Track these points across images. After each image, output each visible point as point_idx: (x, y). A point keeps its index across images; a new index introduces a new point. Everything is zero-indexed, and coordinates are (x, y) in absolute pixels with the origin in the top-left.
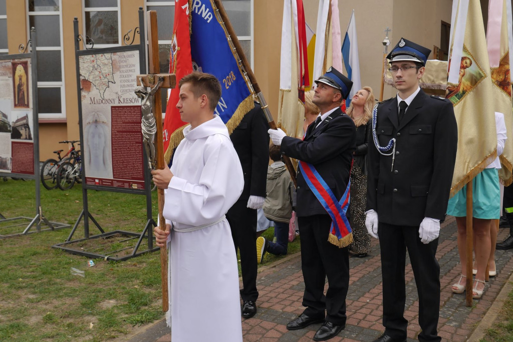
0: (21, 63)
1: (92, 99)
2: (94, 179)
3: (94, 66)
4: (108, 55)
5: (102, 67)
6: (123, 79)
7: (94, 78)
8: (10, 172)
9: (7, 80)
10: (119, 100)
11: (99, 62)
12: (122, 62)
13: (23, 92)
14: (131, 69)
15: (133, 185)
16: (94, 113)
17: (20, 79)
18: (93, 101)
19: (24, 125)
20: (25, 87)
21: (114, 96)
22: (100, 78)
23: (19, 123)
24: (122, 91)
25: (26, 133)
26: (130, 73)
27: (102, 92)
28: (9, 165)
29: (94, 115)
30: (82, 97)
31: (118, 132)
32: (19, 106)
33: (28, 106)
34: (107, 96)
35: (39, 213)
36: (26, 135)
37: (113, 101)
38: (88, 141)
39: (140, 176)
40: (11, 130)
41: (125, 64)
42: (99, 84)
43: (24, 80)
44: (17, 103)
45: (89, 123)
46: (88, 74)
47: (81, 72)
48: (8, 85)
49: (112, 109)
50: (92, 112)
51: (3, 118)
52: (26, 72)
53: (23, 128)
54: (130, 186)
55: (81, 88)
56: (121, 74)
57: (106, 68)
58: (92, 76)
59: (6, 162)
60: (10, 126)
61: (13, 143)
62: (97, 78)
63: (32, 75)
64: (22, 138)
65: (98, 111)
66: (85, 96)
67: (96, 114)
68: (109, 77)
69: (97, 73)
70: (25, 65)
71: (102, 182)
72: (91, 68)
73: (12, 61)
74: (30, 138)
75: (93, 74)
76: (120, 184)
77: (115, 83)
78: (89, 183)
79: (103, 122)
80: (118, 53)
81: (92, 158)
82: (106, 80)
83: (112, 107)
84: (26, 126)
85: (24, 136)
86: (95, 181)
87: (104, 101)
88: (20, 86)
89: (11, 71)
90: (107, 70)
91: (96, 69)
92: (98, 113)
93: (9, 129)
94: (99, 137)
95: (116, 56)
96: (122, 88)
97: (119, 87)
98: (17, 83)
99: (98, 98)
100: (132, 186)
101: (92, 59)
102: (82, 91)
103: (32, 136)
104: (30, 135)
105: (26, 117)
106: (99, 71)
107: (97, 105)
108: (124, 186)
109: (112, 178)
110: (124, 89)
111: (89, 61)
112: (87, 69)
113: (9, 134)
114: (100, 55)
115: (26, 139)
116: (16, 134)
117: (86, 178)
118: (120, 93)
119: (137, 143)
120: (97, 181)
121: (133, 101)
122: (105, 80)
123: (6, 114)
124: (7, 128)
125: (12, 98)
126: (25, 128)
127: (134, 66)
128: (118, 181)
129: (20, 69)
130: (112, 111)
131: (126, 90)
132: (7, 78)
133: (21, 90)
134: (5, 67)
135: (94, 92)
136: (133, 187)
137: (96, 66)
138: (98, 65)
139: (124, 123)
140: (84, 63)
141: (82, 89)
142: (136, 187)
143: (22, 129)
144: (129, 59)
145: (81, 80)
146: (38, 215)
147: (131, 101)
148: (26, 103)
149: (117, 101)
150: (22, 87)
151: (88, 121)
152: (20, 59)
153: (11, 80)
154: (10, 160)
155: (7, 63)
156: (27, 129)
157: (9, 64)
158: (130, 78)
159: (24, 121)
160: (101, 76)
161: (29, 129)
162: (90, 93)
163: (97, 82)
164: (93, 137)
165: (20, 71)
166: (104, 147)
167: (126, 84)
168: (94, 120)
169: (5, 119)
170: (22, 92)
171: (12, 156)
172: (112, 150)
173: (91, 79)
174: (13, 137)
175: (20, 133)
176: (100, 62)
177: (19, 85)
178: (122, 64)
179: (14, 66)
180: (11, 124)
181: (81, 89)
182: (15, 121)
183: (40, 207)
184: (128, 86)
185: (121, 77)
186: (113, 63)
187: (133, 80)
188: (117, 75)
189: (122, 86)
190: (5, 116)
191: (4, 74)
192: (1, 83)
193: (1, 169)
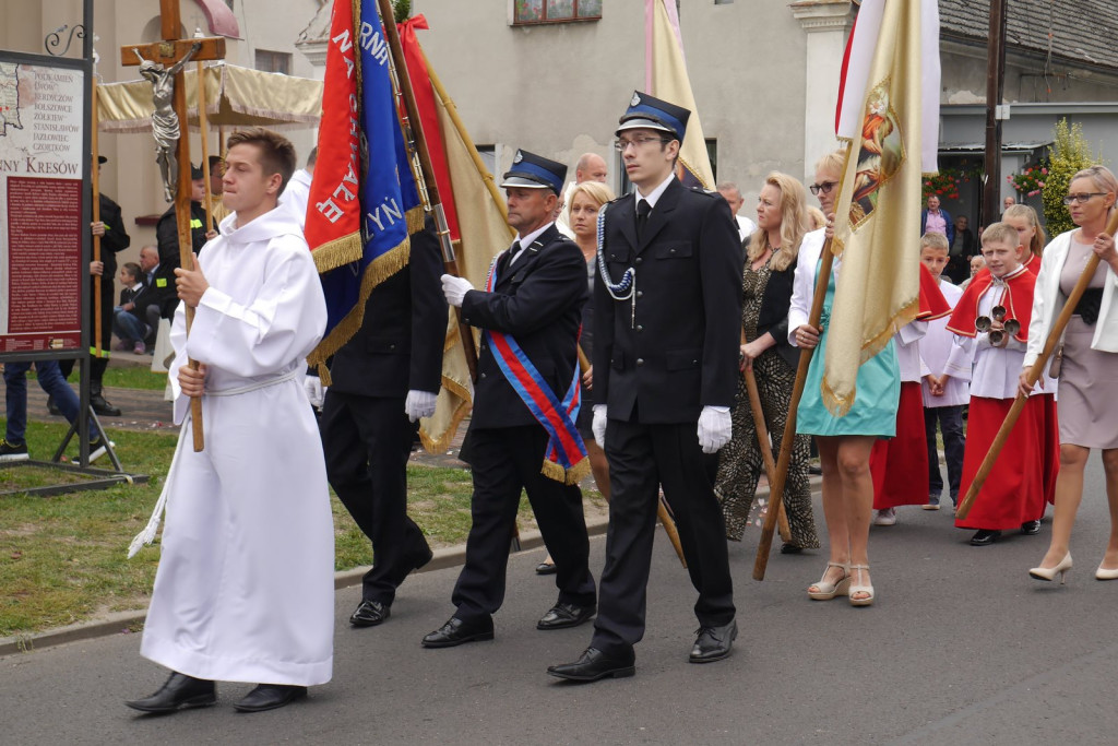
6: (42, 122)
10: (29, 165)
12: (42, 86)
14: (62, 104)
15: (54, 341)
21: (18, 156)
24: (37, 147)
26: (60, 113)
31: (25, 231)
37: (13, 167)
39: (72, 321)
41: (49, 91)
49: (9, 184)
54: (47, 344)
56: (37, 111)
57: (1, 94)
68: (10, 115)
76: (22, 344)
77: (22, 128)
80: (35, 68)
83: (9, 178)
90: (3, 97)
96: (37, 141)
97: (32, 137)
100: (51, 344)
108: (32, 348)
109: (5, 331)
110: (42, 142)
118: (31, 151)
121: (63, 168)
128: (17, 338)
130: (9, 187)
136: (53, 346)
139: (39, 213)
142: (61, 346)
144: (60, 83)
147: (58, 170)
149: (24, 168)
158: (59, 124)
172: (10, 270)
178: (42, 91)
184: (53, 137)
185: (37, 116)
186: (20, 86)
187: (64, 128)
188: (28, 114)
189: (36, 137)
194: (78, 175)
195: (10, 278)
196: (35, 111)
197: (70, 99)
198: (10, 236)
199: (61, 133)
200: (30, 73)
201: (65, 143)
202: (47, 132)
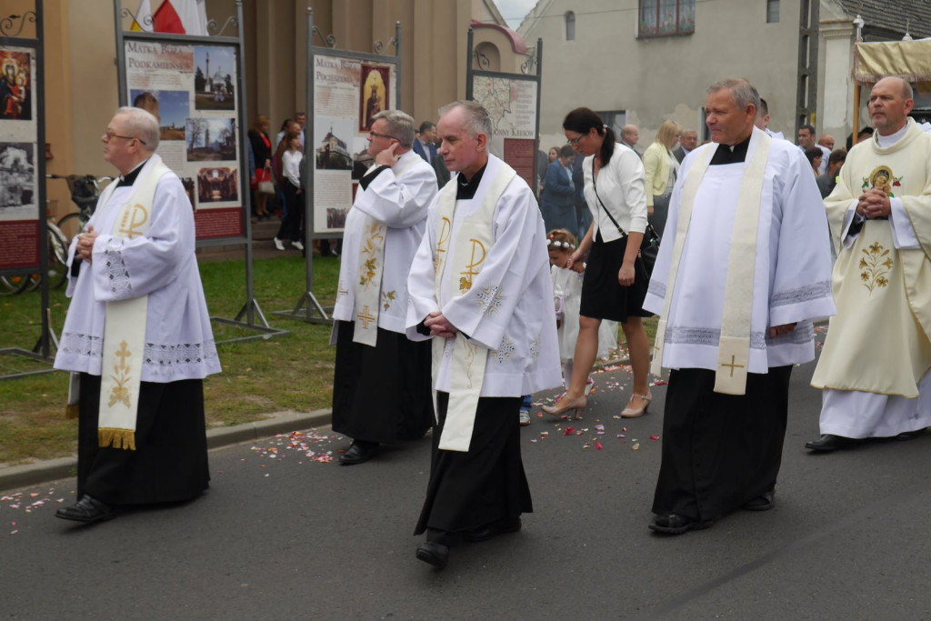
0: (377, 69)
3: (489, 91)
5: (498, 93)
9: (350, 89)
17: (374, 91)
21: (509, 127)
32: (369, 131)
40: (353, 165)
41: (522, 93)
42: (494, 112)
43: (381, 93)
44: (364, 125)
47: (474, 95)
48: (351, 97)
49: (505, 142)
51: (339, 147)
52: (386, 83)
56: (517, 104)
57: (503, 95)
60: (350, 160)
62: (493, 106)
63: (396, 88)
68: (506, 106)
70: (384, 72)
72: (487, 93)
73: (362, 62)
75: (488, 99)
77: (511, 113)
80: (517, 81)
82: (502, 108)
83: (505, 139)
88: (372, 101)
89: (359, 77)
90: (504, 97)
91: (492, 94)
93: (348, 164)
98: (368, 95)
101: (489, 82)
106: (495, 96)
111: (484, 84)
112: (483, 93)
113: (348, 173)
114: (498, 79)
118: (514, 125)
122: (499, 108)
123: (344, 141)
124: (345, 163)
125: (357, 116)
129: (374, 78)
130: (505, 144)
131: (521, 122)
132: (351, 86)
134: (349, 69)
137: (492, 91)
138: (495, 91)
140: (479, 84)
152: (378, 62)
153: (357, 92)
155: (353, 65)
157: (358, 66)
165: (375, 79)
169: (342, 149)
176: (497, 87)
178: (519, 93)
179: (365, 71)
180: (352, 157)
182: (359, 153)
184: (524, 117)
185: (518, 107)
186: (511, 91)
187: (529, 112)
188: (514, 104)
189: (517, 117)
190: (342, 144)
191: (346, 80)
192: (338, 91)
193: (335, 227)
197: (531, 97)
199: (526, 115)
200: (515, 84)
202: (521, 115)
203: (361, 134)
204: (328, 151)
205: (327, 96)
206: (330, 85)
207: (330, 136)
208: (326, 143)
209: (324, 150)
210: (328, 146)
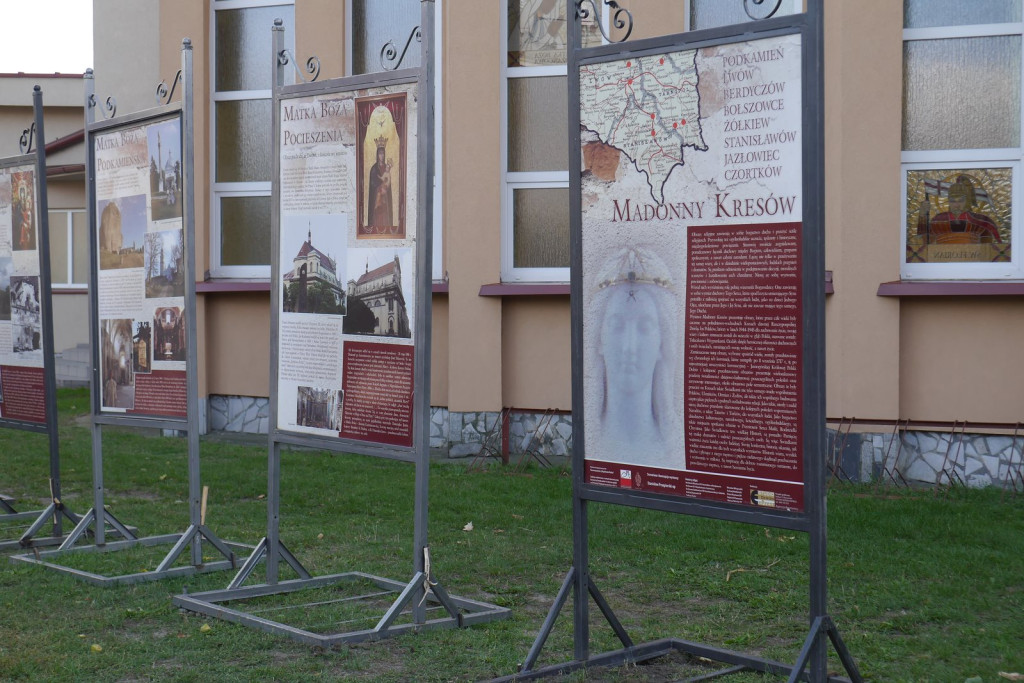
0: (385, 101)
1: (622, 204)
2: (616, 468)
3: (631, 99)
4: (683, 59)
5: (661, 99)
6: (738, 134)
7: (629, 135)
8: (335, 434)
9: (339, 154)
10: (720, 206)
11: (650, 83)
12: (735, 77)
13: (389, 190)
14: (767, 98)
15: (760, 493)
16: (624, 251)
17: (381, 150)
18: (621, 212)
19: (387, 290)
20: (392, 176)
21: (702, 194)
22: (653, 133)
23: (369, 286)
24: (729, 175)
25: (391, 315)
26: (764, 114)
27: (656, 181)
28: (335, 415)
29: (626, 257)
30: (585, 200)
31: (710, 311)
32: (374, 232)
33: (401, 232)
34: (674, 193)
35: (423, 571)
36: (391, 323)
37: (695, 211)
38: (599, 342)
39: (790, 463)
40: (345, 305)
41: (746, 83)
42: (647, 156)
43: (392, 151)
44: (366, 223)
45: (607, 283)
46: (609, 123)
47: (585, 119)
48: (341, 168)
49: (690, 238)
50: (620, 247)
51: (323, 270)
52: (401, 127)
53: (383, 301)
54: (749, 496)
55: (583, 170)
56: (730, 118)
57: (675, 102)
58: (626, 130)
59: (324, 404)
60: (342, 295)
61: (347, 345)
62: (642, 136)
63: (418, 135)
64: (377, 330)
65: (639, 245)
66: (594, 197)
67: (632, 254)
68: (688, 133)
69: (642, 119)
70: (397, 105)
71: (645, 479)
72: (622, 105)
73: (356, 95)
74: (404, 332)
75: (629, 121)
76: (710, 489)
77: (706, 149)
78: (595, 481)
79: (657, 281)
80: (722, 50)
81: (610, 400)
82: (675, 141)
83: (691, 230)
84: (394, 294)
85: (384, 326)
86: (617, 475)
87: (662, 211)
88: (378, 169)
89: (353, 125)
90: (676, 107)
91: (639, 107)
92: (639, 250)
93: (338, 303)
94: (642, 329)
95: (713, 61)
96: (730, 167)
97: (723, 162)
98: (370, 161)
99: (643, 199)
100: (754, 497)
101: (627, 73)
102: (584, 181)
103: (411, 326)
104: (403, 322)
105: (394, 267)
106: (651, 111)
107: (637, 226)
108: (723, 497)
109: (680, 466)
110: (737, 167)
111: (614, 80)
112: (608, 107)
113: (338, 320)
114: (656, 59)
115: (390, 333)
116: (358, 317)
117: (586, 461)
118: (722, 183)
119: (779, 350)
120: (625, 475)
121: (771, 207)
122: (670, 141)
123: (332, 257)
124: (331, 300)
125: (353, 207)
126: (389, 299)
127: (779, 87)
128: (702, 479)
129: (381, 120)
130: (690, 244)
131: (747, 173)
132: (340, 147)
133: (381, 182)
134: (335, 114)
135: (629, 183)
136: (759, 501)
137: (639, 95)
138: (647, 93)
139: (732, 282)
140: (596, 87)
141: (587, 172)
142: (771, 503)
143: (378, 304)
144: (761, 64)
145: (583, 144)
146: (418, 575)
147: (764, 209)
148: (396, 223)
149: (709, 211)
150: (385, 175)
151: (601, 277)
152: (384, 87)
153: (351, 153)
154: (337, 397)
155: (341, 104)
156: (395, 303)
157: (351, 105)
158: (763, 132)
159: (388, 280)
160: (657, 128)
161: (402, 303)
162: (614, 185)
163: (642, 148)
164: (620, 328)
165: (381, 124)
166: (658, 364)
167: (746, 150)
168: (626, 272)
169: (328, 273)
170: (384, 191)
171: (344, 386)
173: (619, 139)
174: (348, 328)
175: (372, 314)
176: (654, 82)
177: (375, 167)
178: (732, 85)
179: (364, 109)
180: (345, 288)
181: (582, 175)
182: (357, 279)
183: (426, 550)
184: (755, 157)
186: (701, 83)
190: (327, 263)
191: (331, 137)
192: (318, 162)
193: (308, 424)
194: (796, 216)
195: (687, 384)
196: (725, 119)
198: (688, 319)
201: (773, 164)
203: (361, 241)
204: (303, 278)
205: (301, 173)
206: (305, 152)
207: (307, 248)
208: (302, 262)
209: (297, 276)
210: (304, 267)
